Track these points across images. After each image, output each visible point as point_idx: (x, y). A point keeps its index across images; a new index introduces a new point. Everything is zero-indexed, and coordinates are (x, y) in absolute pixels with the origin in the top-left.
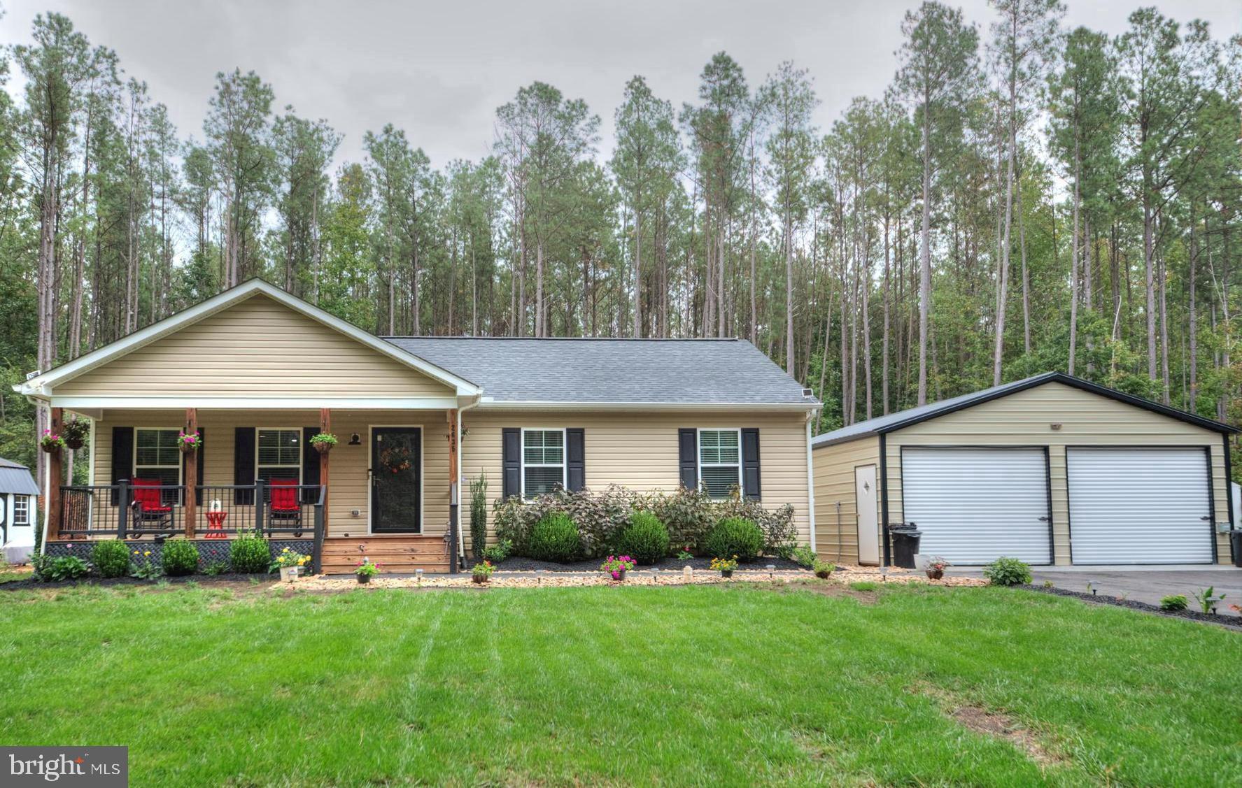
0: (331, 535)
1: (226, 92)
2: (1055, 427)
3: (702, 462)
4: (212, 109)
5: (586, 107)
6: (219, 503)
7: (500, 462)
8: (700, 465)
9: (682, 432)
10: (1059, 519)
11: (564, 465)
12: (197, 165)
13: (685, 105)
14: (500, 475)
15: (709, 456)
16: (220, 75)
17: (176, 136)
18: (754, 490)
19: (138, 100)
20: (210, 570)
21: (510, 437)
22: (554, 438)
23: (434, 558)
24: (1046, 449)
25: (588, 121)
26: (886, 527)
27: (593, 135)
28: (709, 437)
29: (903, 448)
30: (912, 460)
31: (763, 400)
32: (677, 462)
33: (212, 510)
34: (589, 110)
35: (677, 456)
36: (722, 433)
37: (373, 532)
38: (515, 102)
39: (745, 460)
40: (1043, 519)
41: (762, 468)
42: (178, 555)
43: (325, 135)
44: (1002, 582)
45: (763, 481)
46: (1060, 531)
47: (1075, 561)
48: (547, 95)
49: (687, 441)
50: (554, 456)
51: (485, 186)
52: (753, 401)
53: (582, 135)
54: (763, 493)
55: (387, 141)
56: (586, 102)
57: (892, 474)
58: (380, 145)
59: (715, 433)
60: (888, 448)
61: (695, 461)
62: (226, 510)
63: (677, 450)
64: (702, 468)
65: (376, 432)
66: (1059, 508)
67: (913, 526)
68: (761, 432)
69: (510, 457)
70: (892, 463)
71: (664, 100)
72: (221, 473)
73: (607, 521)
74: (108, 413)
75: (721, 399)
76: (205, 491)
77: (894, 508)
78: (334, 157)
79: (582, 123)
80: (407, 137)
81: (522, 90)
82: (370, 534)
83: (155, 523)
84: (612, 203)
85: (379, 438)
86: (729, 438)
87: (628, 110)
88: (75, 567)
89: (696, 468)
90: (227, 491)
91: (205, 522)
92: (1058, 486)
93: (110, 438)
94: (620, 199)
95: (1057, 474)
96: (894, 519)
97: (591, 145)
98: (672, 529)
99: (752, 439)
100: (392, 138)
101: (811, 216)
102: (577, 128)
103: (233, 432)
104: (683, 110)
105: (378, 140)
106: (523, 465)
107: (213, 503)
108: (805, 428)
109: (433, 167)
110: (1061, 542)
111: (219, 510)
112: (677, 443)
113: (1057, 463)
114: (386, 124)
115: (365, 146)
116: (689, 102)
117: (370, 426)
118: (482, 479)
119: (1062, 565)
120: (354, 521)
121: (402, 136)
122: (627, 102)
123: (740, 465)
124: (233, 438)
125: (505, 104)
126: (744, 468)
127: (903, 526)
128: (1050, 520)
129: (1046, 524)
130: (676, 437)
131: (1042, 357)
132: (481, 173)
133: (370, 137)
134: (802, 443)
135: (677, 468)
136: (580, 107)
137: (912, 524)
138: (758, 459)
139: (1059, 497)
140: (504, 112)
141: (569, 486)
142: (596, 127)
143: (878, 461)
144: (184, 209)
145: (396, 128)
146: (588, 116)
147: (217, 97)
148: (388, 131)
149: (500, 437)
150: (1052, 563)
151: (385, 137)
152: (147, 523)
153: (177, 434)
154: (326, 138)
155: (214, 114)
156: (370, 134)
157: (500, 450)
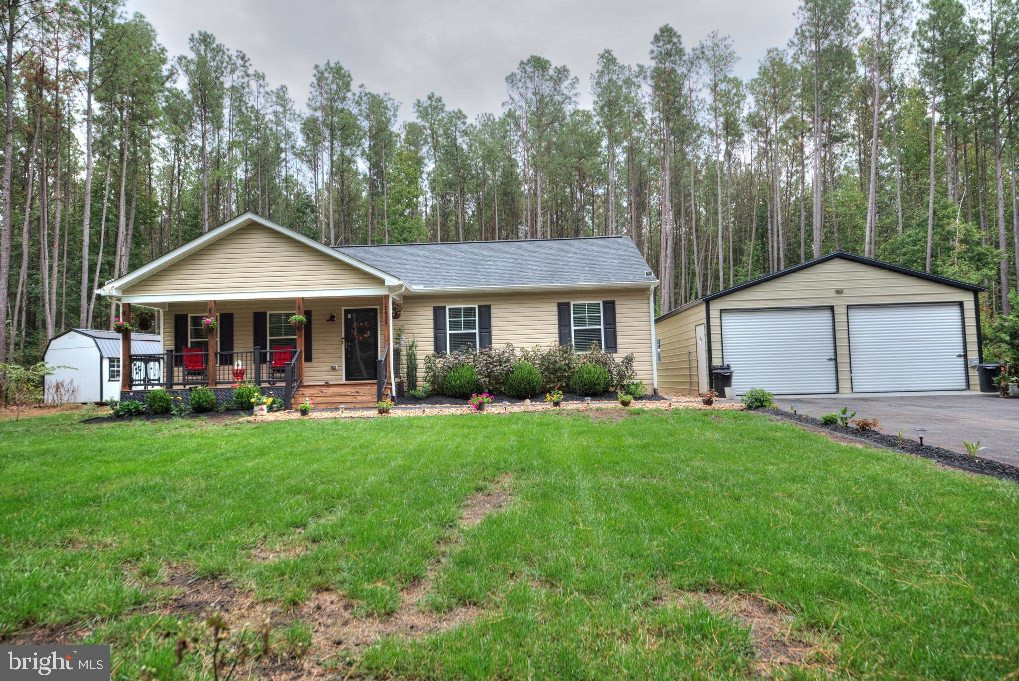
0: (305, 384)
1: (321, 78)
2: (839, 292)
3: (575, 325)
4: (313, 89)
5: (568, 71)
6: (240, 363)
7: (432, 330)
8: (573, 328)
9: (560, 305)
10: (843, 359)
11: (477, 331)
12: (311, 128)
13: (639, 66)
14: (432, 339)
15: (579, 321)
16: (317, 67)
17: (294, 107)
18: (612, 346)
19: (260, 85)
20: (222, 408)
21: (439, 313)
22: (469, 312)
23: (370, 398)
24: (832, 308)
25: (569, 81)
26: (711, 369)
27: (573, 91)
28: (579, 308)
29: (722, 311)
30: (728, 319)
31: (616, 280)
32: (557, 326)
33: (236, 368)
34: (570, 73)
35: (557, 322)
36: (588, 305)
37: (347, 380)
38: (518, 72)
39: (605, 324)
40: (830, 360)
41: (618, 329)
42: (200, 398)
43: (389, 104)
44: (750, 408)
45: (618, 338)
46: (843, 368)
47: (855, 390)
48: (540, 64)
49: (563, 310)
50: (469, 324)
51: (506, 131)
52: (609, 280)
53: (565, 91)
54: (619, 347)
55: (431, 105)
56: (568, 67)
57: (715, 330)
58: (426, 108)
59: (584, 305)
60: (711, 311)
61: (569, 325)
62: (244, 368)
63: (556, 317)
64: (575, 330)
65: (347, 312)
66: (843, 351)
67: (729, 367)
68: (617, 303)
69: (439, 326)
70: (714, 322)
71: (626, 65)
72: (244, 342)
73: (497, 370)
74: (171, 305)
75: (586, 281)
76: (235, 355)
77: (716, 355)
78: (397, 119)
79: (566, 83)
80: (444, 101)
81: (522, 63)
82: (344, 381)
83: (199, 378)
84: (598, 138)
85: (349, 316)
86: (594, 308)
87: (601, 74)
88: (135, 408)
89: (570, 330)
90: (249, 355)
91: (231, 376)
92: (842, 335)
93: (173, 321)
94: (603, 135)
95: (841, 326)
96: (716, 362)
97: (573, 99)
98: (546, 373)
99: (610, 308)
100: (434, 103)
101: (747, 138)
102: (563, 86)
103: (252, 315)
104: (637, 69)
105: (425, 105)
106: (448, 332)
107: (236, 363)
108: (649, 299)
109: (469, 121)
110: (844, 376)
111: (240, 368)
112: (556, 313)
113: (841, 318)
114: (429, 93)
115: (415, 110)
116: (641, 63)
117: (343, 308)
118: (414, 342)
119: (846, 393)
120: (333, 373)
121: (440, 101)
122: (600, 68)
123: (602, 327)
124: (252, 319)
125: (510, 73)
126: (605, 329)
127: (722, 368)
128: (836, 360)
129: (833, 363)
130: (556, 309)
131: (909, 236)
132: (503, 123)
133: (419, 103)
134: (646, 310)
135: (557, 331)
136: (563, 72)
137: (728, 366)
138: (614, 323)
139: (842, 343)
140: (511, 79)
141: (481, 346)
142: (575, 85)
143: (704, 321)
144: (302, 160)
145: (437, 95)
146: (570, 77)
147: (316, 82)
148: (430, 98)
149: (432, 313)
150: (838, 392)
151: (429, 102)
152: (190, 378)
153: (202, 318)
154: (389, 106)
155: (315, 93)
156: (419, 101)
157: (432, 321)
